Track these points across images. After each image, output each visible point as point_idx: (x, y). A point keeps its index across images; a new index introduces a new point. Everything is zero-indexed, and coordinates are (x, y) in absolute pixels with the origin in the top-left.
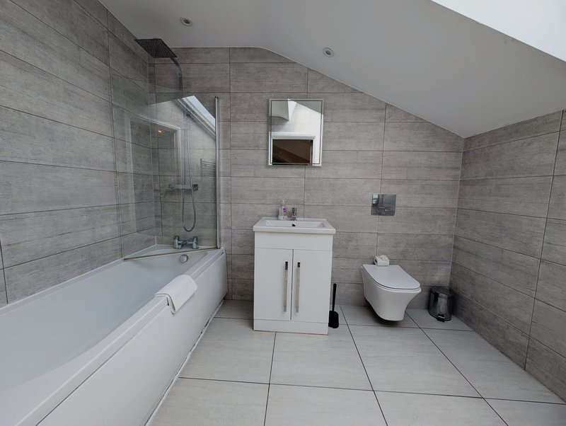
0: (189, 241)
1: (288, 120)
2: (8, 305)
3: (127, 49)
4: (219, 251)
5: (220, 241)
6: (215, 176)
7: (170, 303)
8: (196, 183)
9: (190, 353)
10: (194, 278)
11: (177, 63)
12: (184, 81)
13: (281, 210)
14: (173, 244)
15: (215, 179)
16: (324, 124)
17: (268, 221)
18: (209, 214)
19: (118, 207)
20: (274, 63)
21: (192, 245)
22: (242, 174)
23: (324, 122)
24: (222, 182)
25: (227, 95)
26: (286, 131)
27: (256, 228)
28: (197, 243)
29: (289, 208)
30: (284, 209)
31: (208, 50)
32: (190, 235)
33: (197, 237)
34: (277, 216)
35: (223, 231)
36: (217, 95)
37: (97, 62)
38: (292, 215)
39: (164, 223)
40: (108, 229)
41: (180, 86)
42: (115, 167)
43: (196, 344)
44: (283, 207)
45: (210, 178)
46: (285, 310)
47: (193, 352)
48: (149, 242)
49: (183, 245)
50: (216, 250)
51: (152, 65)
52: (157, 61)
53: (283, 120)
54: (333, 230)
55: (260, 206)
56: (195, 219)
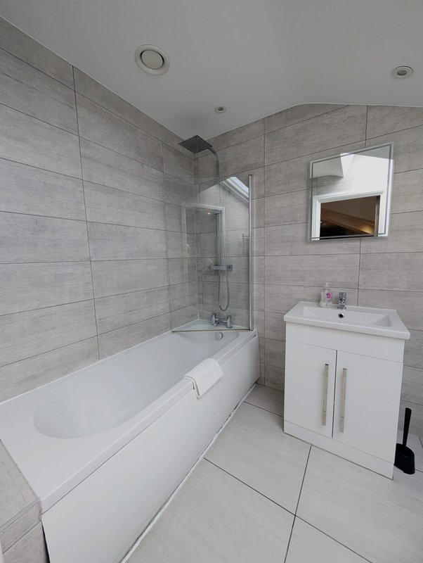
0: (224, 319)
1: (341, 177)
2: (100, 361)
3: (177, 153)
4: (252, 333)
5: (253, 323)
6: (248, 256)
7: (195, 387)
8: (230, 264)
9: (217, 435)
10: (220, 363)
11: (214, 152)
12: (221, 167)
13: (324, 295)
14: (211, 320)
15: (248, 260)
16: (394, 177)
17: (306, 308)
18: (243, 294)
19: (169, 288)
20: (317, 116)
21: (226, 323)
22: (277, 253)
23: (395, 173)
24: (255, 262)
25: (261, 170)
26: (339, 190)
27: (287, 317)
28: (231, 322)
29: (336, 292)
30: (328, 294)
31: (241, 130)
32: (225, 314)
33: (231, 317)
34: (318, 300)
35: (255, 313)
36: (251, 172)
37: (154, 171)
38: (340, 301)
39: (204, 301)
40: (161, 307)
41: (217, 172)
42: (167, 254)
43: (223, 427)
44: (326, 292)
45: (244, 259)
46: (324, 423)
47: (220, 435)
48: (192, 316)
49: (218, 323)
50: (248, 332)
51: (196, 160)
52: (200, 154)
53: (335, 178)
54: (407, 334)
55: (297, 288)
56: (229, 299)
